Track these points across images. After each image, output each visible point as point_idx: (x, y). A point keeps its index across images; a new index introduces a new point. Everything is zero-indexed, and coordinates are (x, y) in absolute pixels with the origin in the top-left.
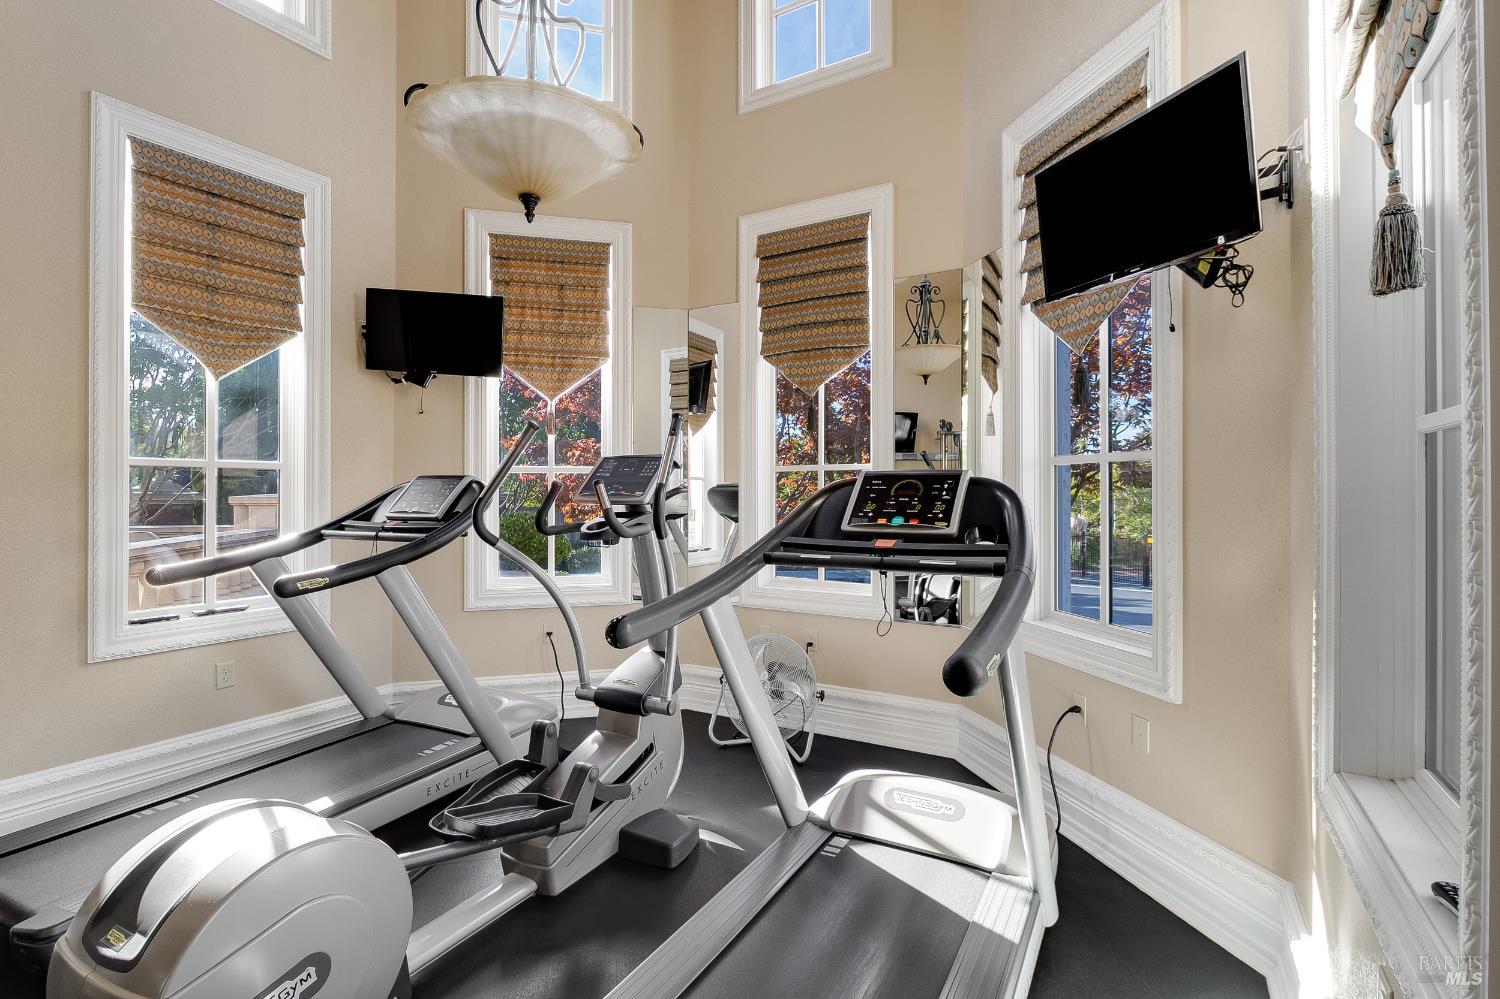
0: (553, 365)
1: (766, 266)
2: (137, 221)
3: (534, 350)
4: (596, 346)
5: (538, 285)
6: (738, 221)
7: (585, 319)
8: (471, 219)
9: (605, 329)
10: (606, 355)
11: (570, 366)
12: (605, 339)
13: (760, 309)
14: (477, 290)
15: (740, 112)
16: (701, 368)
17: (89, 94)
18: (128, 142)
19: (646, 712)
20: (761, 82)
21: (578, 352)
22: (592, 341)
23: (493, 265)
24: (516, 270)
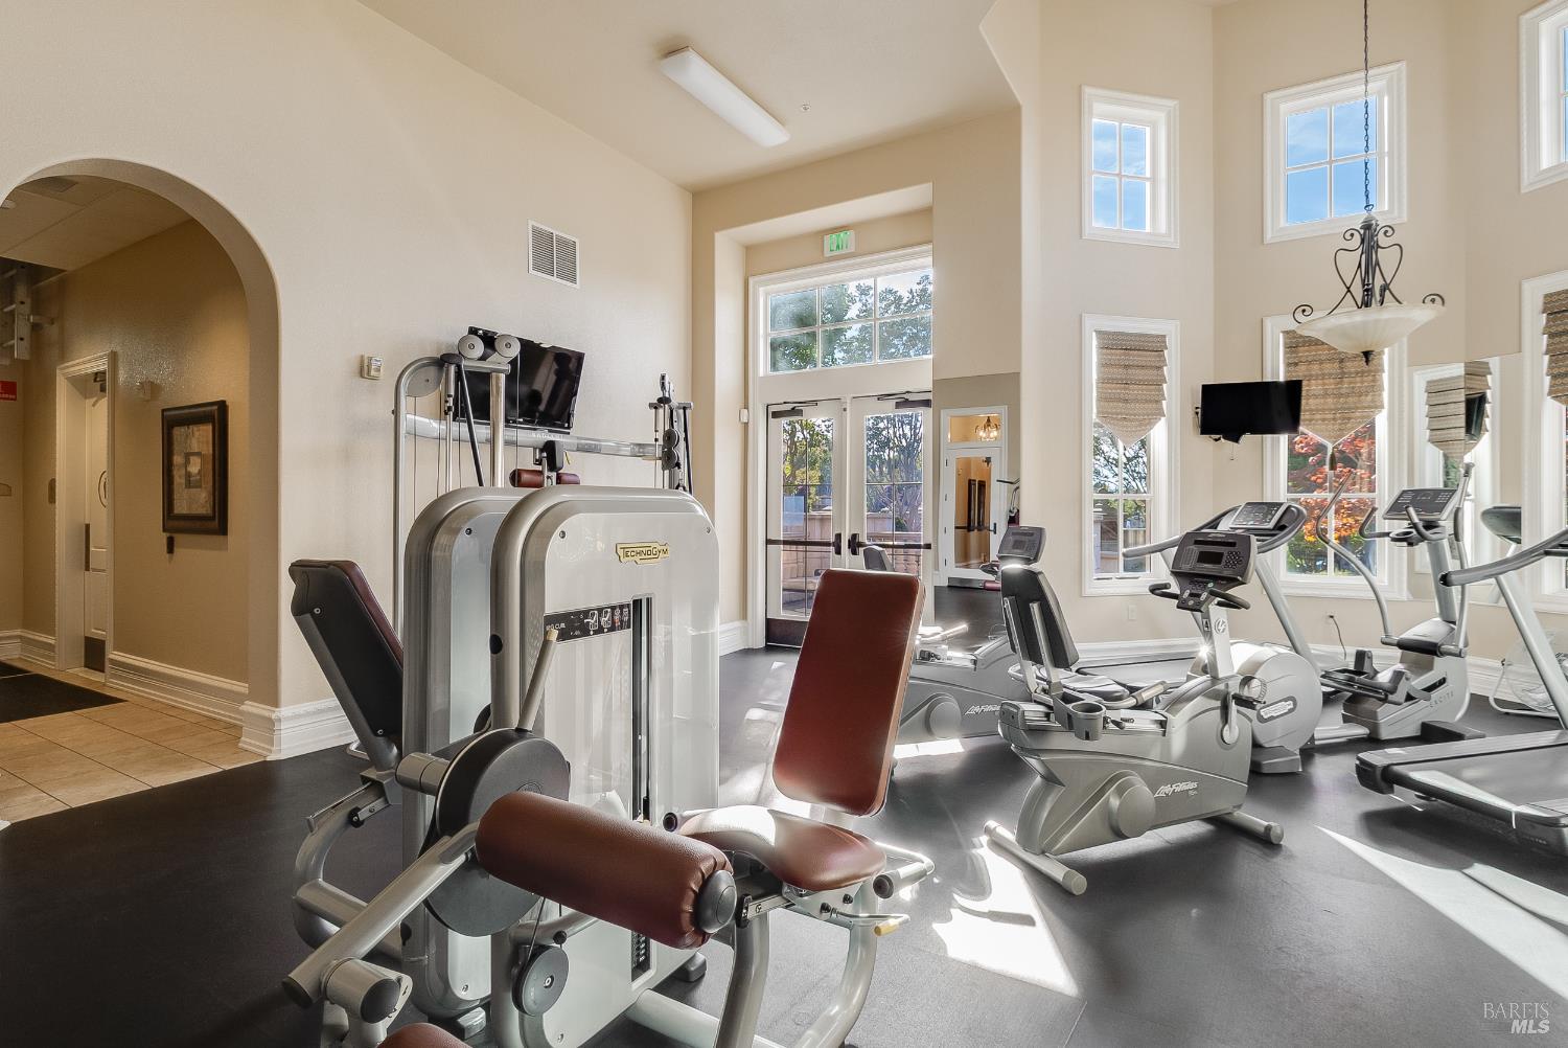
0: (1334, 419)
1: (1554, 320)
2: (1099, 373)
3: (1318, 410)
4: (1373, 401)
5: (1321, 362)
6: (1520, 286)
7: (1362, 382)
8: (1268, 324)
9: (1381, 389)
10: (1382, 407)
11: (1349, 419)
12: (1380, 395)
13: (1547, 358)
14: (1272, 377)
15: (1523, 191)
16: (1475, 399)
17: (1081, 316)
18: (1094, 334)
19: (1443, 654)
20: (1546, 161)
21: (1358, 408)
22: (1369, 398)
23: (1285, 353)
24: (1303, 352)
